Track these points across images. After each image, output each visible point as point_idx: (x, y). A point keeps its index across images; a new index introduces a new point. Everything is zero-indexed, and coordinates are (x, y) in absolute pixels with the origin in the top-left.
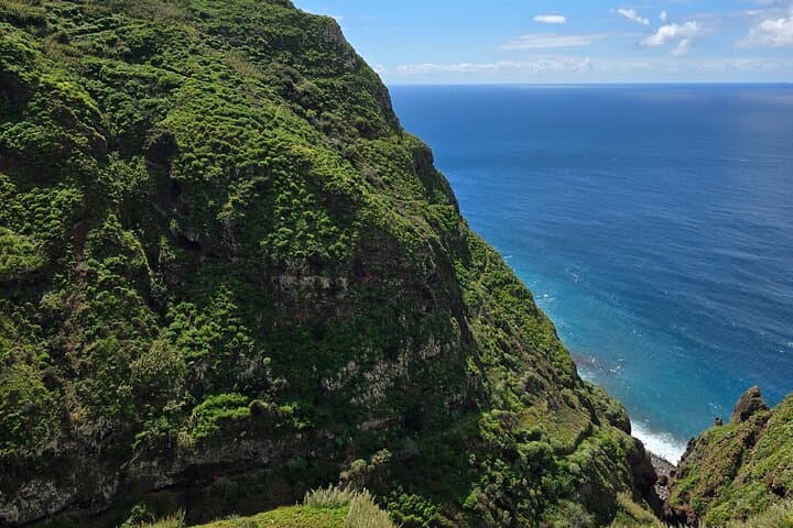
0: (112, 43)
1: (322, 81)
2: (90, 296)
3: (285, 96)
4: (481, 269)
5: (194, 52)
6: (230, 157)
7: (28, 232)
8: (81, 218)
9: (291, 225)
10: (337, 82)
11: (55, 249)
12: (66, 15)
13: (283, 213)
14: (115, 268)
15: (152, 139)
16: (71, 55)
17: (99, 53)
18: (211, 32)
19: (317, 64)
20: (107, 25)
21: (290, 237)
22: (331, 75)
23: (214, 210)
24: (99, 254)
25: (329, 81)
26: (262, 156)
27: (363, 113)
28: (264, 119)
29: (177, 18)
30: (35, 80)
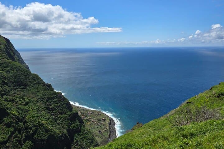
0: (23, 103)
1: (55, 105)
2: (12, 144)
3: (47, 109)
4: (82, 135)
5: (34, 104)
6: (33, 124)
7: (6, 135)
8: (13, 133)
9: (39, 135)
10: (58, 105)
11: (9, 137)
12: (18, 98)
13: (39, 133)
14: (16, 140)
15: (24, 120)
16: (17, 105)
17: (21, 105)
18: (38, 99)
19: (56, 102)
20: (23, 99)
21: (39, 136)
22: (58, 103)
23: (30, 132)
24: (14, 138)
25: (57, 105)
26: (37, 124)
27: (62, 110)
28: (40, 116)
29: (33, 97)
30: (10, 112)
